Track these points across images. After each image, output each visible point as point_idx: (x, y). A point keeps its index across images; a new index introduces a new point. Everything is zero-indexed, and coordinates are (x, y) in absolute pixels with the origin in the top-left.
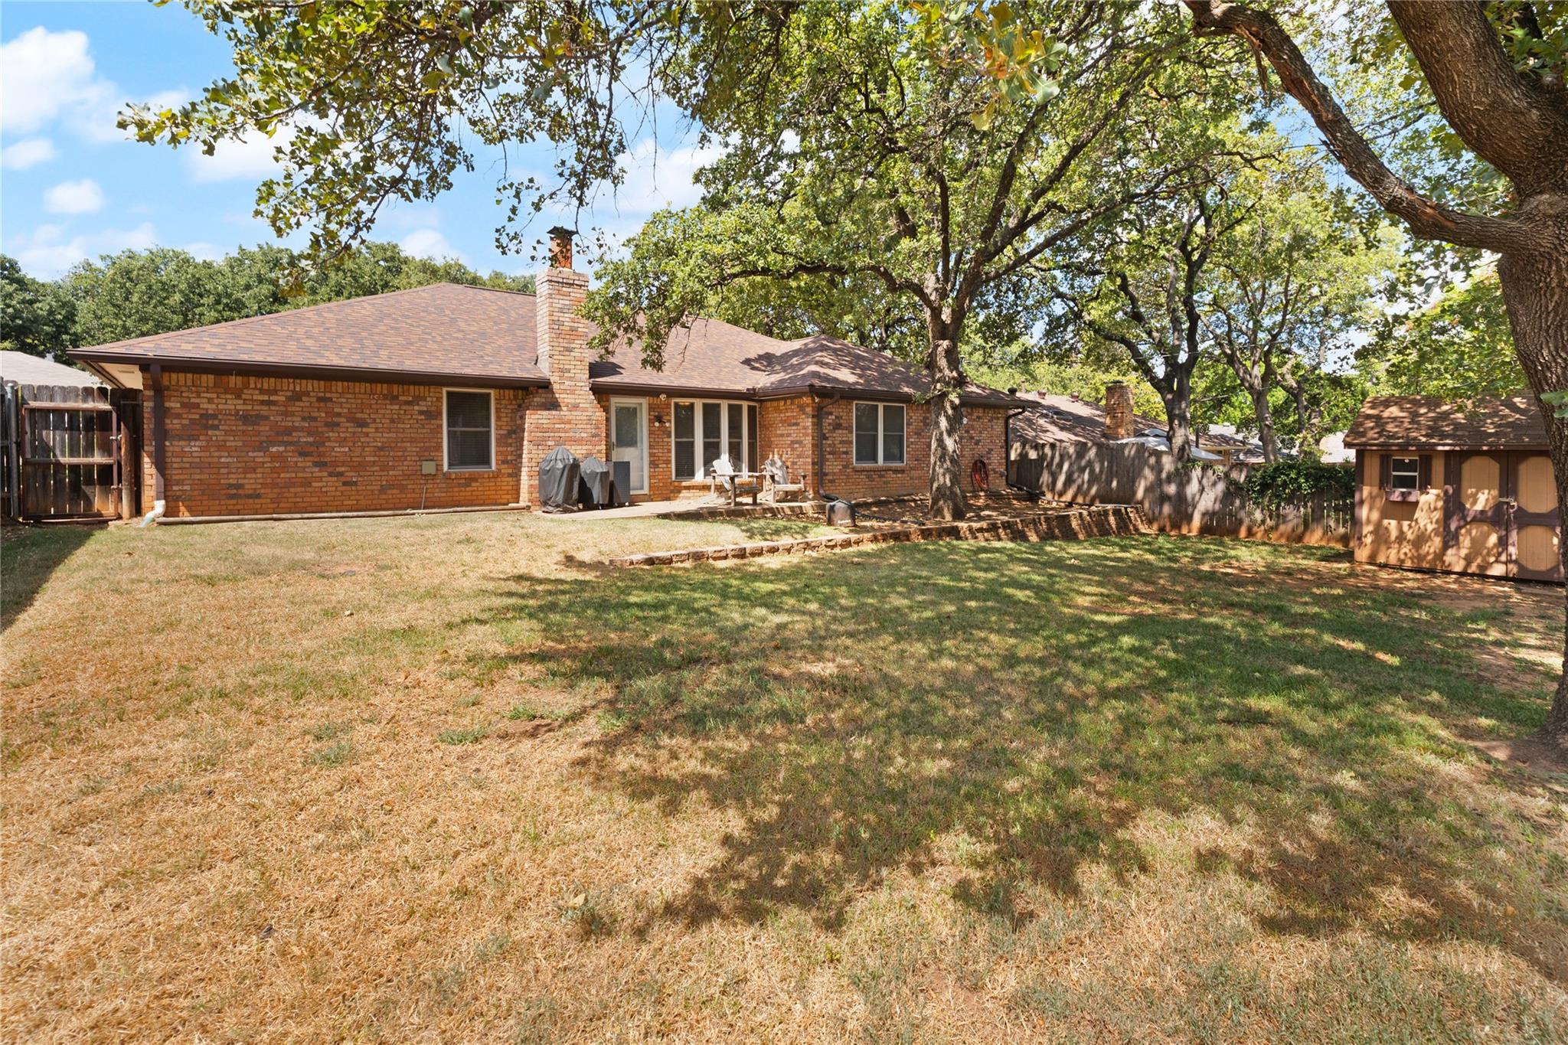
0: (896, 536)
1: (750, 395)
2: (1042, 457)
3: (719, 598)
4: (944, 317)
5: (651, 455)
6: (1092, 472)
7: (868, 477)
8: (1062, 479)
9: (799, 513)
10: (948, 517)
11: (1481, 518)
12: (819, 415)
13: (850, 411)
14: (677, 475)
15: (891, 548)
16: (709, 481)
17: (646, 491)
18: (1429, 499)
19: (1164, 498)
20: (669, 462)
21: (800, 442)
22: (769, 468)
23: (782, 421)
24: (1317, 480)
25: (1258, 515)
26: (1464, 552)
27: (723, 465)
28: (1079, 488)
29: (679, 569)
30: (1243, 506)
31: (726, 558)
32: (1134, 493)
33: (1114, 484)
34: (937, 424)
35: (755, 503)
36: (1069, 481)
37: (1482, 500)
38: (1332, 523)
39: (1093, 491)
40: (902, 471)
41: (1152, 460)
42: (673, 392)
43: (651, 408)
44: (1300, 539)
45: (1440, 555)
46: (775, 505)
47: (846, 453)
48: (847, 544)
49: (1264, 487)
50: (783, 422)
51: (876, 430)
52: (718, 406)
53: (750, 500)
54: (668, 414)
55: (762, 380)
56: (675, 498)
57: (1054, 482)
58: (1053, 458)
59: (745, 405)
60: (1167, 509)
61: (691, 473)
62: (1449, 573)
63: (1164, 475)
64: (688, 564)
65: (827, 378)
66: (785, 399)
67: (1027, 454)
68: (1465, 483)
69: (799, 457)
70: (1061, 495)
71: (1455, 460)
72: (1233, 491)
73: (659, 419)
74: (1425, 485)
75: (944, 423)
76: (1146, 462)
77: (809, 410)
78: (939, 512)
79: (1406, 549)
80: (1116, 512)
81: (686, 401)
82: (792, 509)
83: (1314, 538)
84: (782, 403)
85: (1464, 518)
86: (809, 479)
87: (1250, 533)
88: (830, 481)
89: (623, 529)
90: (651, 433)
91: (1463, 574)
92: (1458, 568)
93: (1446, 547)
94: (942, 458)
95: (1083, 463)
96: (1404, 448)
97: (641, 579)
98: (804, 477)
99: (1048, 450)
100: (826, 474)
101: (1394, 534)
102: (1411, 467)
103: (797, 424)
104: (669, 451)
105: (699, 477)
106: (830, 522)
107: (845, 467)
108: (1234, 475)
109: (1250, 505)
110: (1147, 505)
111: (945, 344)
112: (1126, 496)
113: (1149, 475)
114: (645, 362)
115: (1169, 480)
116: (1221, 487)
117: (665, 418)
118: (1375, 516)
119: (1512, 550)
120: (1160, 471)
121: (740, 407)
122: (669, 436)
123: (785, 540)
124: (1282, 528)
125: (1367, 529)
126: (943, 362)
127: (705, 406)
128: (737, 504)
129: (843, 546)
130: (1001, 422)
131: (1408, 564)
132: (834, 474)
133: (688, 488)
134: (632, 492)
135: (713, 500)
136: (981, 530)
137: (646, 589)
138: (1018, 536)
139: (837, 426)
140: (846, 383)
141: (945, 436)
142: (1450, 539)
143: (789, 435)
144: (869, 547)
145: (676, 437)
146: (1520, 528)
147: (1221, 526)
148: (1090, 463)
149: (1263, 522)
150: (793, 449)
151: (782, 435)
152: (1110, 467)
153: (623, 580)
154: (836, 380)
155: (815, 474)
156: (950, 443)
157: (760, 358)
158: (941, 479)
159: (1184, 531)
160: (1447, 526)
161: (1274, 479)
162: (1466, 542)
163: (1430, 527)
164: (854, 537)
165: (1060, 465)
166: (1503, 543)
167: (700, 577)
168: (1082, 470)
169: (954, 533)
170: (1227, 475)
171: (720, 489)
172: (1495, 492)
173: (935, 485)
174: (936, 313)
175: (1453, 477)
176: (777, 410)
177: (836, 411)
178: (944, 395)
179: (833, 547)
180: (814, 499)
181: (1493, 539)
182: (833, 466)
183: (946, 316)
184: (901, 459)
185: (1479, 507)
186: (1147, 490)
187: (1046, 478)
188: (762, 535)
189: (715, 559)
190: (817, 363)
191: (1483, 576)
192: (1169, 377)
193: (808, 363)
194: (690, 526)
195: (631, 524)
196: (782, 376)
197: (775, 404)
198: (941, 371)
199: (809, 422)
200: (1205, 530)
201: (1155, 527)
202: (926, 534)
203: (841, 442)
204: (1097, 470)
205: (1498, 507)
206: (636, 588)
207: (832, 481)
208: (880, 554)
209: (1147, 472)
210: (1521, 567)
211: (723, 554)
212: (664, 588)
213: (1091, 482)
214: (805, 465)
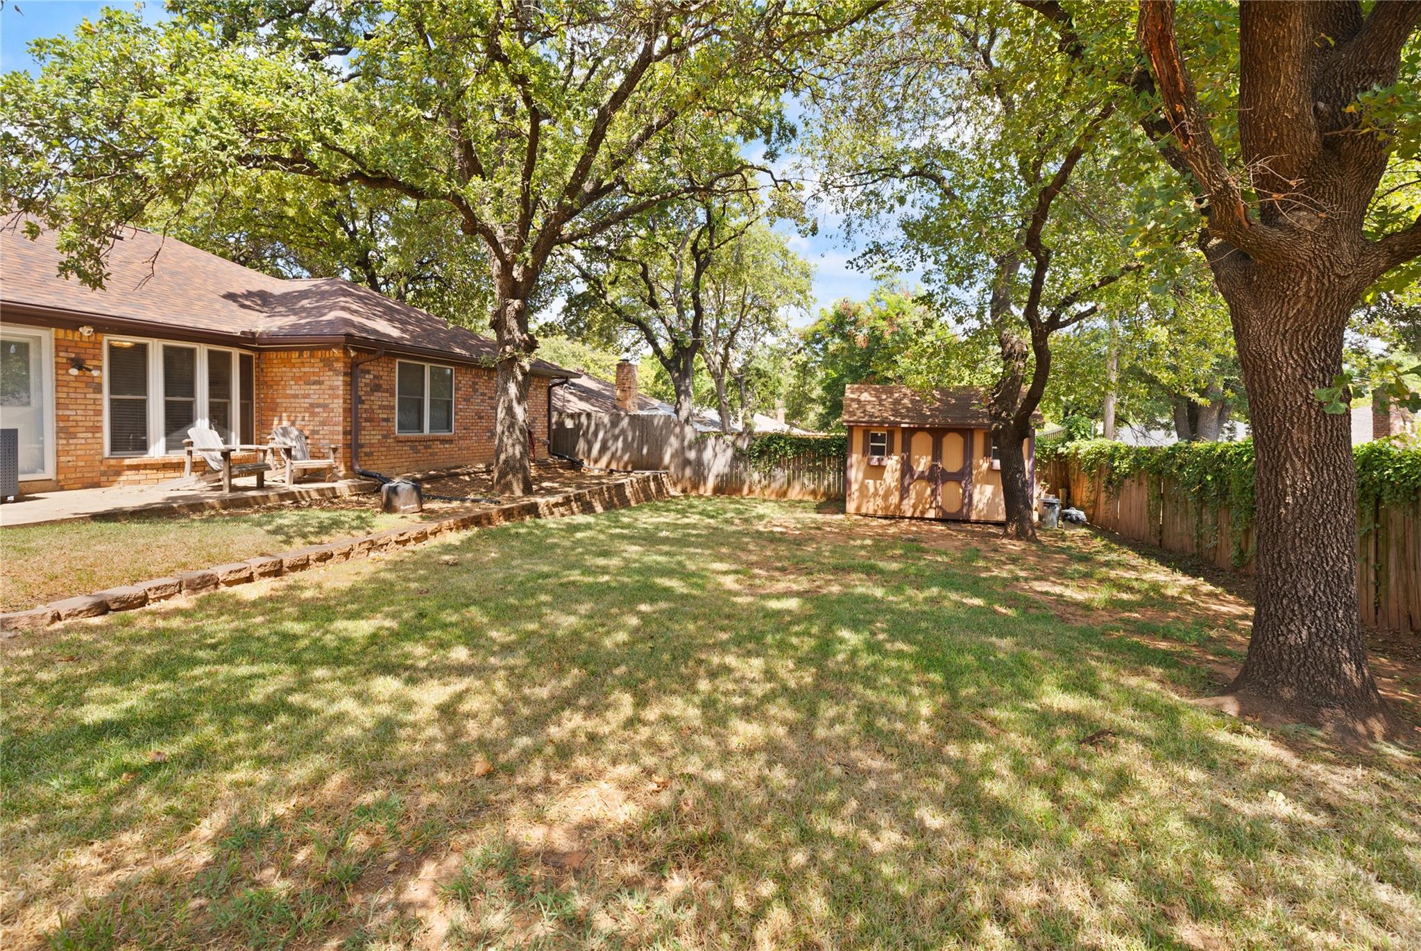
0: (477, 521)
1: (246, 340)
2: (578, 426)
3: (289, 670)
4: (515, 274)
5: (59, 418)
6: (625, 440)
7: (412, 448)
8: (596, 448)
9: (331, 498)
10: (518, 492)
11: (922, 477)
12: (353, 372)
13: (392, 370)
14: (115, 447)
15: (479, 536)
16: (176, 456)
17: (49, 473)
18: (892, 463)
19: (687, 462)
20: (98, 429)
21: (325, 406)
22: (279, 439)
23: (293, 378)
24: (798, 448)
25: (756, 476)
26: (912, 501)
27: (202, 433)
28: (613, 455)
29: (166, 615)
30: (745, 468)
31: (249, 579)
32: (661, 459)
33: (645, 451)
34: (505, 391)
35: (260, 485)
36: (604, 448)
37: (922, 463)
38: (806, 482)
39: (626, 458)
40: (450, 441)
41: (677, 430)
42: (104, 325)
43: (59, 346)
44: (785, 494)
45: (898, 506)
46: (295, 488)
47: (387, 420)
48: (423, 537)
49: (762, 453)
50: (296, 379)
51: (423, 395)
52: (192, 352)
53: (252, 481)
54: (97, 357)
55: (261, 323)
56: (110, 483)
57: (590, 450)
58: (588, 427)
59: (236, 353)
60: (688, 472)
61: (143, 447)
62: (904, 518)
63: (686, 443)
64: (183, 601)
65: (363, 328)
66: (301, 350)
67: (563, 423)
68: (913, 451)
69: (323, 424)
70: (596, 461)
71: (909, 433)
72: (739, 456)
73: (78, 364)
74: (890, 452)
75: (513, 389)
76: (672, 432)
77: (339, 366)
78: (508, 487)
79: (879, 501)
80: (655, 478)
81: (127, 341)
82: (320, 492)
83: (795, 493)
84: (295, 355)
85: (912, 476)
86: (340, 454)
87: (751, 491)
88: (367, 454)
89: (23, 551)
90: (59, 385)
91: (911, 518)
92: (909, 514)
93: (902, 498)
94: (512, 426)
95: (617, 431)
96: (881, 424)
97: (96, 654)
98: (335, 450)
99: (584, 419)
100: (362, 446)
101: (872, 490)
102: (882, 439)
103: (319, 383)
104: (99, 413)
105: (157, 450)
106: (389, 507)
107: (385, 437)
108: (739, 443)
109: (750, 468)
110: (672, 469)
111: (517, 303)
112: (653, 463)
113: (674, 442)
114: (64, 268)
115: (690, 448)
116: (730, 452)
117: (89, 363)
118: (860, 476)
119: (939, 498)
120: (683, 440)
121: (228, 356)
122: (98, 389)
123: (337, 541)
124: (773, 485)
125: (855, 487)
126: (513, 324)
127: (166, 348)
128: (233, 489)
129: (418, 540)
130: (545, 390)
131: (880, 513)
132: (372, 445)
133: (136, 468)
134: (21, 478)
135: (188, 485)
136: (556, 505)
137: (120, 675)
138: (588, 508)
139: (376, 388)
140: (389, 336)
141: (515, 404)
142: (904, 492)
143: (306, 396)
144: (454, 538)
145: (113, 390)
146: (943, 483)
147: (728, 487)
148: (623, 432)
149: (760, 482)
150: (313, 414)
151: (295, 396)
152: (641, 436)
153: (47, 664)
154: (375, 332)
155: (347, 446)
156: (519, 411)
157: (250, 295)
158: (510, 450)
159: (701, 491)
160: (902, 484)
161: (768, 446)
162: (913, 494)
163: (893, 485)
164: (430, 527)
165: (596, 434)
166: (934, 492)
167: (221, 627)
168: (616, 438)
169: (533, 510)
170: (734, 444)
171: (200, 467)
172: (930, 458)
173: (503, 457)
174: (506, 267)
175: (906, 447)
176: (288, 363)
177: (375, 370)
178: (513, 360)
179: (404, 543)
180: (345, 477)
181: (929, 491)
182: (371, 436)
183: (517, 273)
184: (449, 428)
185: (921, 469)
186: (672, 456)
187: (582, 445)
188: (304, 536)
189: (229, 584)
190: (343, 309)
191: (922, 519)
192: (676, 359)
193: (331, 308)
194: (170, 532)
195: (39, 539)
196: (292, 319)
197: (284, 355)
198: (510, 332)
199: (339, 381)
200: (718, 490)
201: (679, 488)
202: (508, 514)
203: (381, 407)
204: (630, 439)
205: (933, 468)
206: (94, 679)
207: (369, 454)
208: (468, 544)
209: (673, 440)
210: (944, 512)
211: (245, 574)
212: (164, 667)
213: (624, 450)
214: (334, 432)
